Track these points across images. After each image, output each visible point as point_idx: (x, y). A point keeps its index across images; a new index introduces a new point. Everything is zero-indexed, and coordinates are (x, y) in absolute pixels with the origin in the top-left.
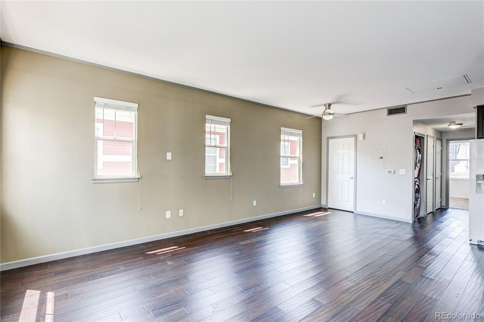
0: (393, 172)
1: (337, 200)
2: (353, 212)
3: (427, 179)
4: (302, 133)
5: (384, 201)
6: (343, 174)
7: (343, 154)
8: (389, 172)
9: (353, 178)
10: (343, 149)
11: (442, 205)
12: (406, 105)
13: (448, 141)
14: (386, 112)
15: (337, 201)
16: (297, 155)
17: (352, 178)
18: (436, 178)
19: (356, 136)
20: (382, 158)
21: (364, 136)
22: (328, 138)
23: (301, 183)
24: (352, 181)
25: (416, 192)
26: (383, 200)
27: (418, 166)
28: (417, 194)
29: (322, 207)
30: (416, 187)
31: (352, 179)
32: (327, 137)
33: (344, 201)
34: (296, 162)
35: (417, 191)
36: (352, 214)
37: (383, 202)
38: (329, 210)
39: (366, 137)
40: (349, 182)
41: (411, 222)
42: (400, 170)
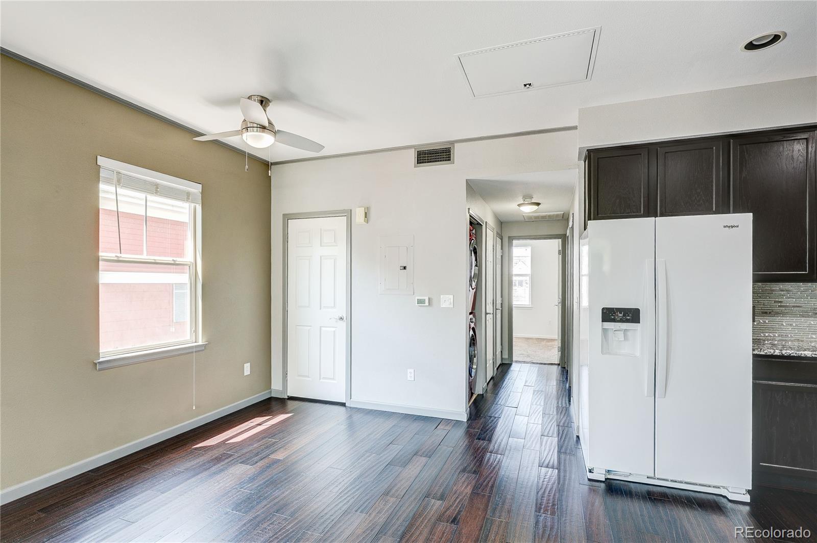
0: (427, 303)
1: (308, 377)
2: (343, 405)
3: (486, 314)
4: (202, 193)
5: (410, 373)
6: (320, 309)
7: (321, 257)
8: (420, 302)
9: (345, 319)
10: (321, 246)
11: (503, 357)
12: (453, 143)
13: (511, 239)
14: (412, 156)
15: (308, 379)
16: (188, 257)
17: (341, 319)
18: (496, 309)
19: (349, 214)
20: (405, 268)
21: (366, 213)
22: (287, 218)
23: (201, 342)
24: (343, 325)
25: (470, 346)
26: (409, 370)
27: (473, 287)
28: (472, 349)
29: (273, 395)
30: (472, 332)
31: (341, 322)
32: (283, 215)
33: (324, 378)
34: (184, 278)
35: (473, 341)
36: (342, 409)
37: (409, 375)
38: (290, 403)
39: (373, 215)
40: (334, 329)
41: (464, 418)
42: (442, 296)
